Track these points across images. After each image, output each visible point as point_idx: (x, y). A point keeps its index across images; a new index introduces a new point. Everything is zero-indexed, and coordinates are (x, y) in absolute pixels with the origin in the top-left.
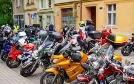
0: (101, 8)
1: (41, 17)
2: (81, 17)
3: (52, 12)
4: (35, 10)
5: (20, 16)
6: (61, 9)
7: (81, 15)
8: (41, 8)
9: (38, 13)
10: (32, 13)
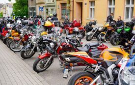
0: (86, 4)
1: (47, 10)
2: (73, 11)
3: (54, 6)
4: (43, 3)
5: (33, 8)
6: (61, 4)
7: (73, 9)
8: (47, 2)
9: (46, 7)
10: (41, 6)
